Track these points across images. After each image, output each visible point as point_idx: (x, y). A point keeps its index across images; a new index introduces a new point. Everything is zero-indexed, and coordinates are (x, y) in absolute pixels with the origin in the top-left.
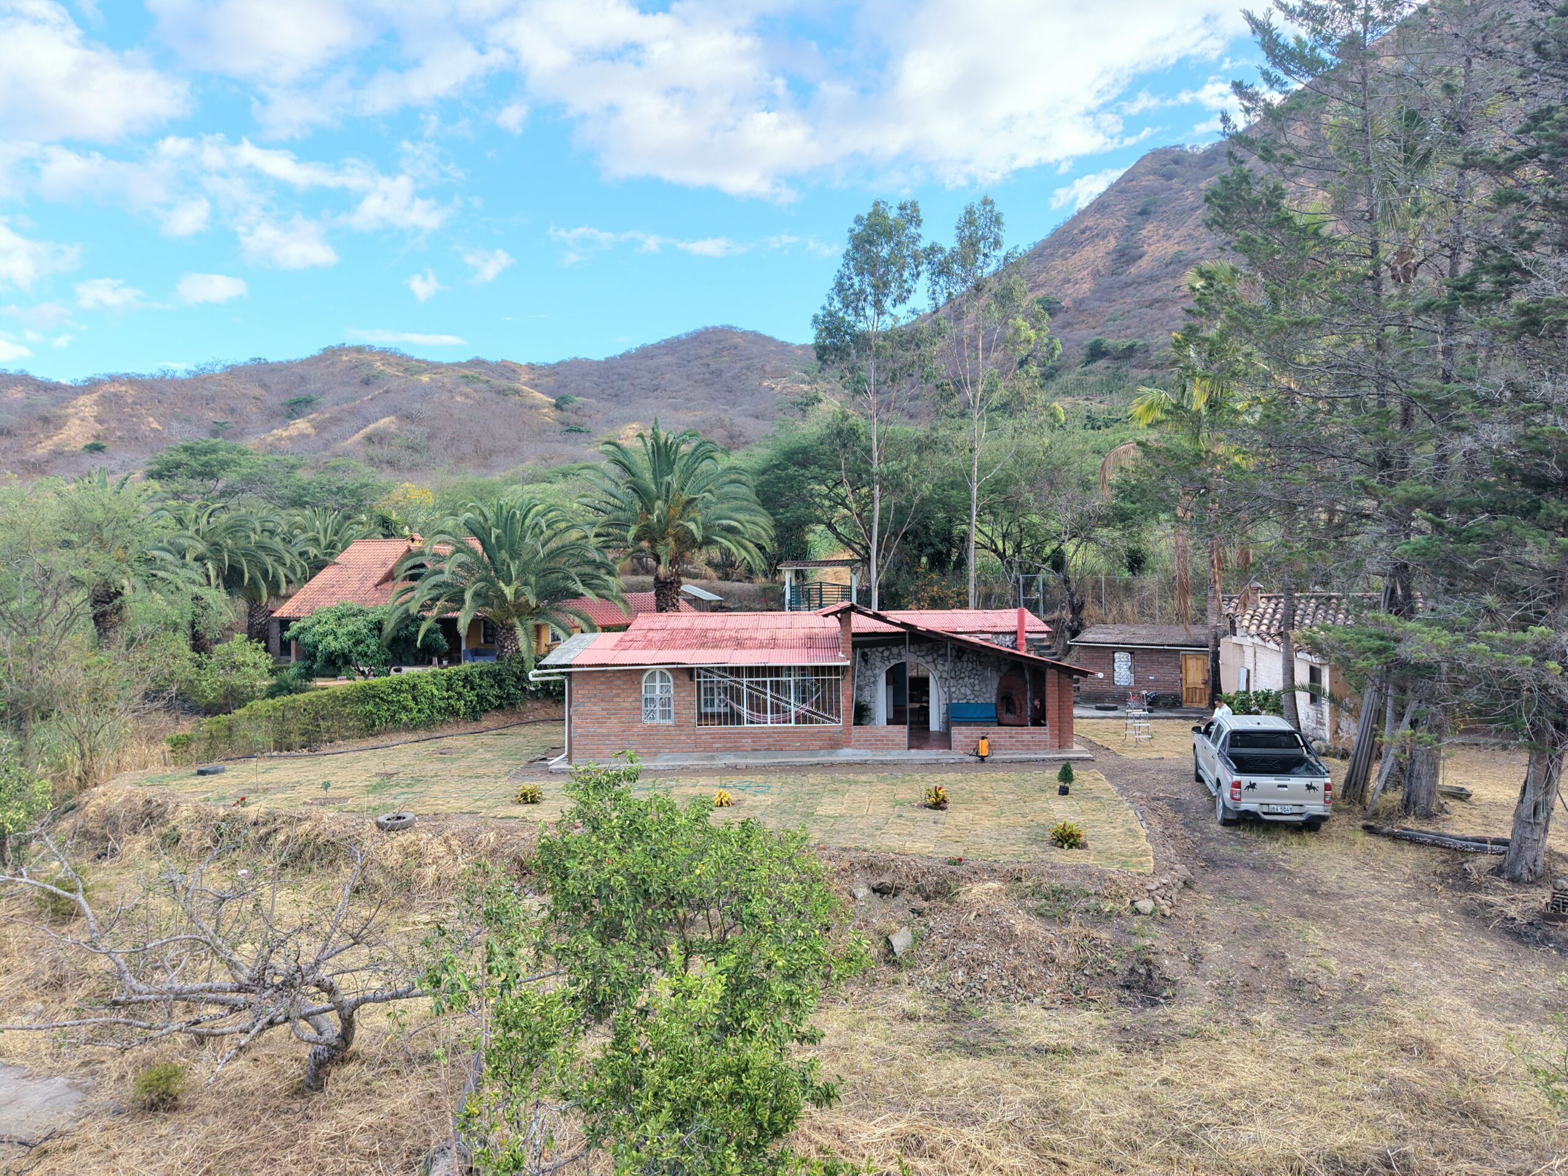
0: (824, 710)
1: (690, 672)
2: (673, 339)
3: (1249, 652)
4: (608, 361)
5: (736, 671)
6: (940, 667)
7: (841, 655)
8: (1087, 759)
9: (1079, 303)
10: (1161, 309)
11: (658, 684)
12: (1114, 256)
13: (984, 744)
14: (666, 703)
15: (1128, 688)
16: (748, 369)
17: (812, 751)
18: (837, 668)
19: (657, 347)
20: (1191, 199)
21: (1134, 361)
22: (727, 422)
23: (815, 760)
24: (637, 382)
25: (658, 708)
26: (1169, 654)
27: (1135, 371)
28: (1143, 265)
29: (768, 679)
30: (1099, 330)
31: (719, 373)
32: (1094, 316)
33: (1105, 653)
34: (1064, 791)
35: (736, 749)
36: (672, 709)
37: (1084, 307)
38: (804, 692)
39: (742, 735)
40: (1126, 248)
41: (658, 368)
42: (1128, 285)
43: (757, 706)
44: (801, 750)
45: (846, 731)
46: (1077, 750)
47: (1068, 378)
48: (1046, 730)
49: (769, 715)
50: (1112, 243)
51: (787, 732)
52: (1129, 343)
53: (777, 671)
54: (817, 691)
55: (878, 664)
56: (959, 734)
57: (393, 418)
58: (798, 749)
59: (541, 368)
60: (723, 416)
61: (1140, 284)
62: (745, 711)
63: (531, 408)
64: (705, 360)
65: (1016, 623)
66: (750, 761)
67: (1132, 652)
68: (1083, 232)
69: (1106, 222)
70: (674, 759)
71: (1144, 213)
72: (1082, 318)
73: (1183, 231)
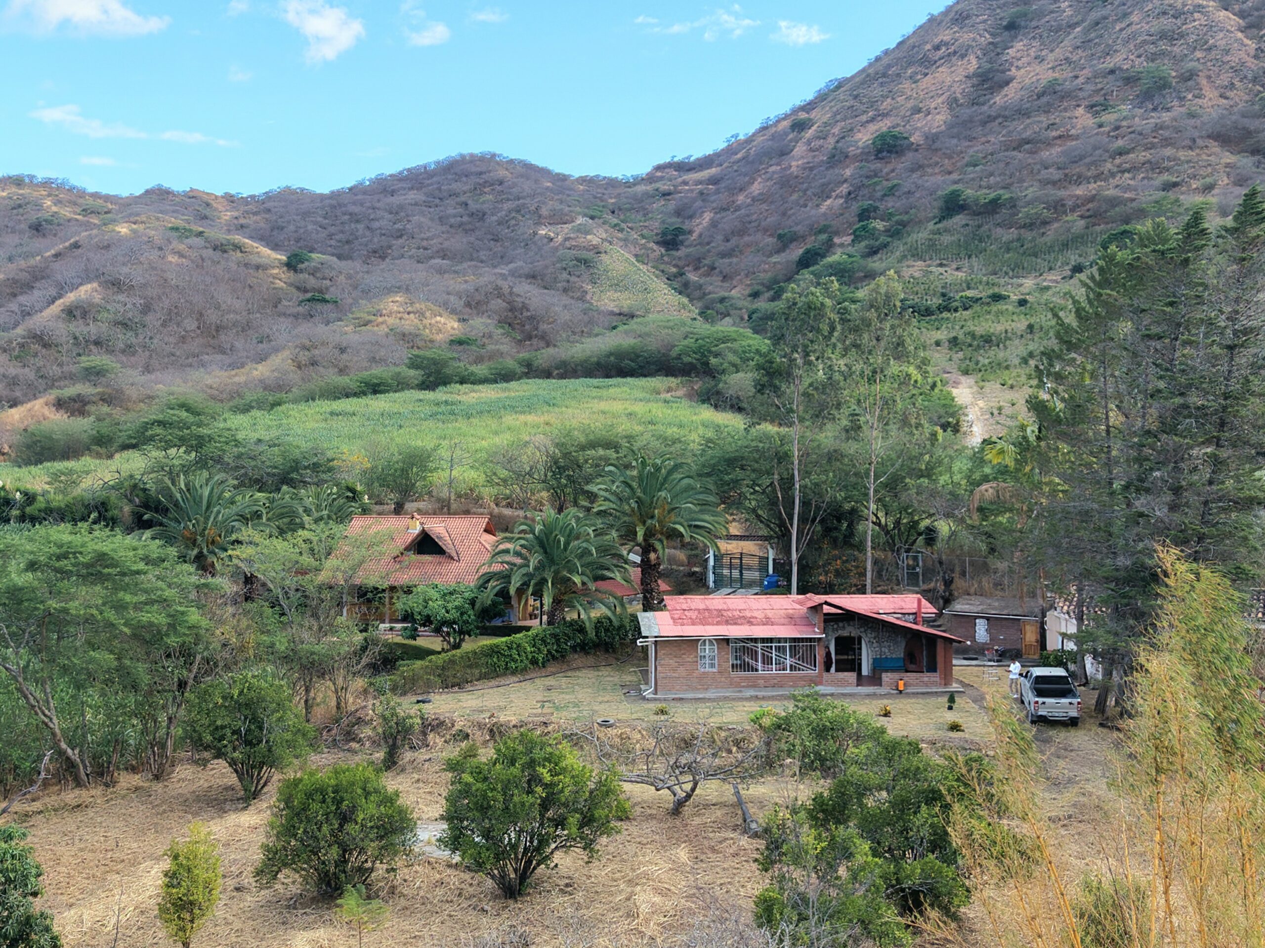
0: (807, 663)
1: (727, 641)
2: (417, 168)
3: (1063, 623)
4: (335, 195)
5: (755, 640)
6: (869, 634)
7: (816, 630)
8: (962, 692)
9: (932, 139)
10: (1031, 152)
11: (707, 647)
12: (975, 81)
13: (901, 683)
14: (712, 658)
15: (986, 644)
16: (518, 211)
17: (800, 687)
19: (399, 178)
20: (1069, 12)
21: (998, 218)
22: (506, 290)
24: (376, 225)
25: (708, 661)
26: (1015, 623)
27: (999, 230)
28: (1010, 95)
29: (773, 645)
30: (955, 176)
31: (481, 216)
32: (950, 157)
33: (969, 620)
34: (950, 708)
35: (754, 686)
36: (716, 662)
37: (937, 145)
38: (795, 653)
39: (758, 678)
40: (990, 70)
41: (401, 207)
42: (991, 119)
43: (767, 661)
44: (794, 687)
45: (820, 676)
46: (955, 687)
47: (920, 236)
48: (937, 674)
49: (774, 666)
50: (972, 64)
51: (785, 676)
52: (992, 196)
53: (778, 640)
54: (803, 652)
55: (832, 634)
56: (886, 677)
57: (95, 285)
58: (791, 686)
59: (245, 201)
60: (500, 283)
61: (1006, 118)
62: (759, 664)
63: (258, 267)
64: (463, 199)
65: (915, 605)
66: (764, 693)
67: (988, 619)
68: (937, 48)
69: (966, 37)
70: (718, 692)
71: (1012, 27)
72: (936, 159)
73: (1059, 53)
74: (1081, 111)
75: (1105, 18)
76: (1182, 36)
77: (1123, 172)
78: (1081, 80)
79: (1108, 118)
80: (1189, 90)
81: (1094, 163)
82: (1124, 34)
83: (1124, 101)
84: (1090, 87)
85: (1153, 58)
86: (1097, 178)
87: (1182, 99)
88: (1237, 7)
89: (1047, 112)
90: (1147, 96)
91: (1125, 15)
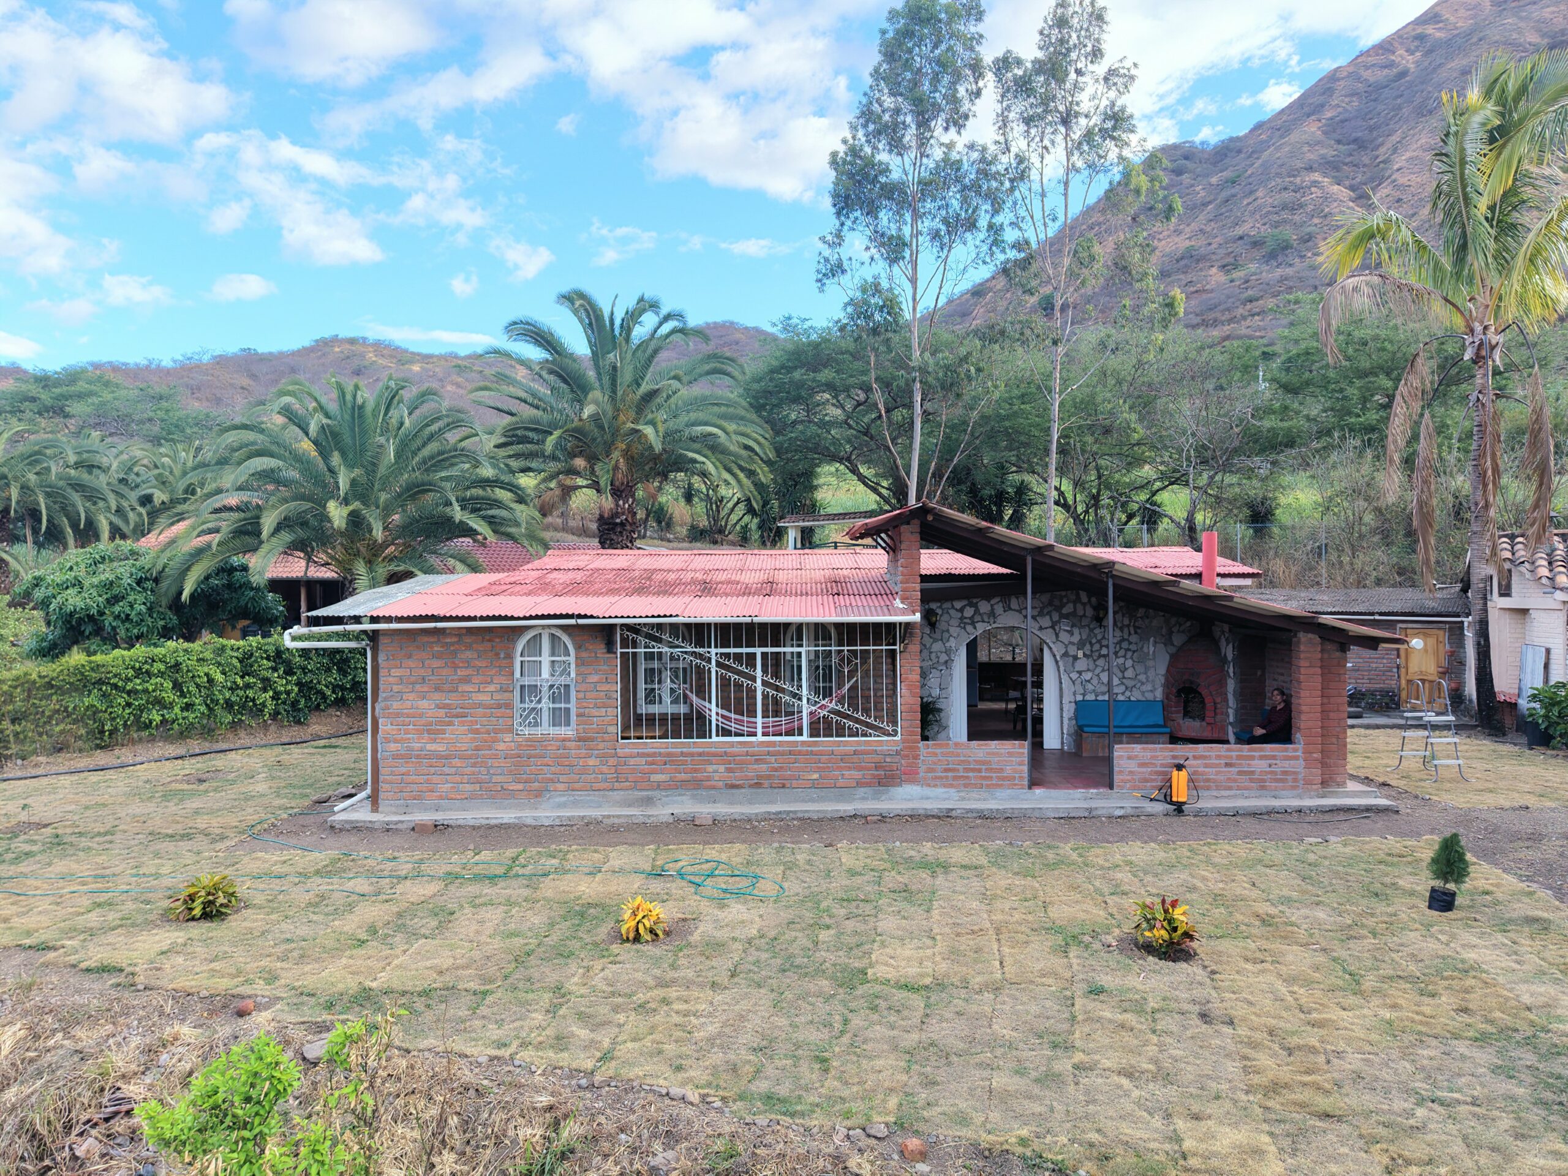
0: (866, 711)
1: (605, 633)
5: (698, 633)
6: (1064, 637)
7: (898, 604)
8: (1385, 810)
11: (546, 659)
13: (1176, 779)
14: (560, 694)
17: (843, 791)
18: (890, 626)
23: (847, 808)
25: (546, 704)
29: (758, 651)
34: (1442, 901)
35: (696, 785)
36: (572, 706)
38: (828, 677)
39: (707, 757)
43: (737, 701)
44: (824, 787)
45: (907, 751)
48: (1295, 752)
49: (759, 720)
51: (794, 752)
53: (776, 632)
54: (852, 674)
55: (954, 631)
56: (1127, 759)
58: (815, 785)
62: (713, 710)
66: (723, 809)
70: (575, 804)
73: (1194, 226)
74: (1214, 270)
75: (1234, 196)
76: (1301, 206)
77: (1253, 315)
78: (1214, 246)
79: (1238, 274)
80: (1308, 250)
81: (1228, 309)
82: (1250, 208)
83: (1251, 261)
84: (1222, 251)
85: (1276, 225)
86: (1230, 321)
87: (1302, 257)
88: (1347, 183)
89: (1185, 273)
90: (1272, 256)
91: (1251, 192)
